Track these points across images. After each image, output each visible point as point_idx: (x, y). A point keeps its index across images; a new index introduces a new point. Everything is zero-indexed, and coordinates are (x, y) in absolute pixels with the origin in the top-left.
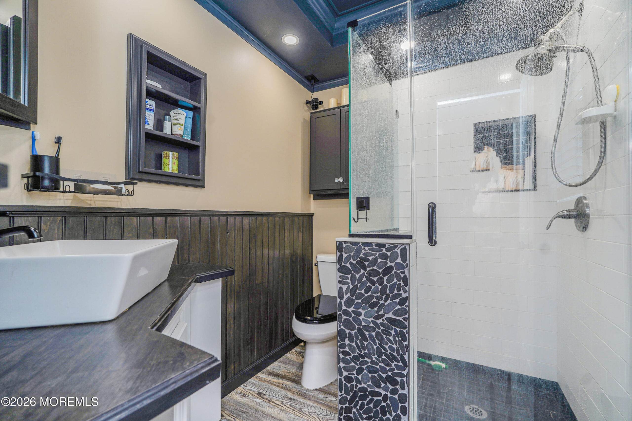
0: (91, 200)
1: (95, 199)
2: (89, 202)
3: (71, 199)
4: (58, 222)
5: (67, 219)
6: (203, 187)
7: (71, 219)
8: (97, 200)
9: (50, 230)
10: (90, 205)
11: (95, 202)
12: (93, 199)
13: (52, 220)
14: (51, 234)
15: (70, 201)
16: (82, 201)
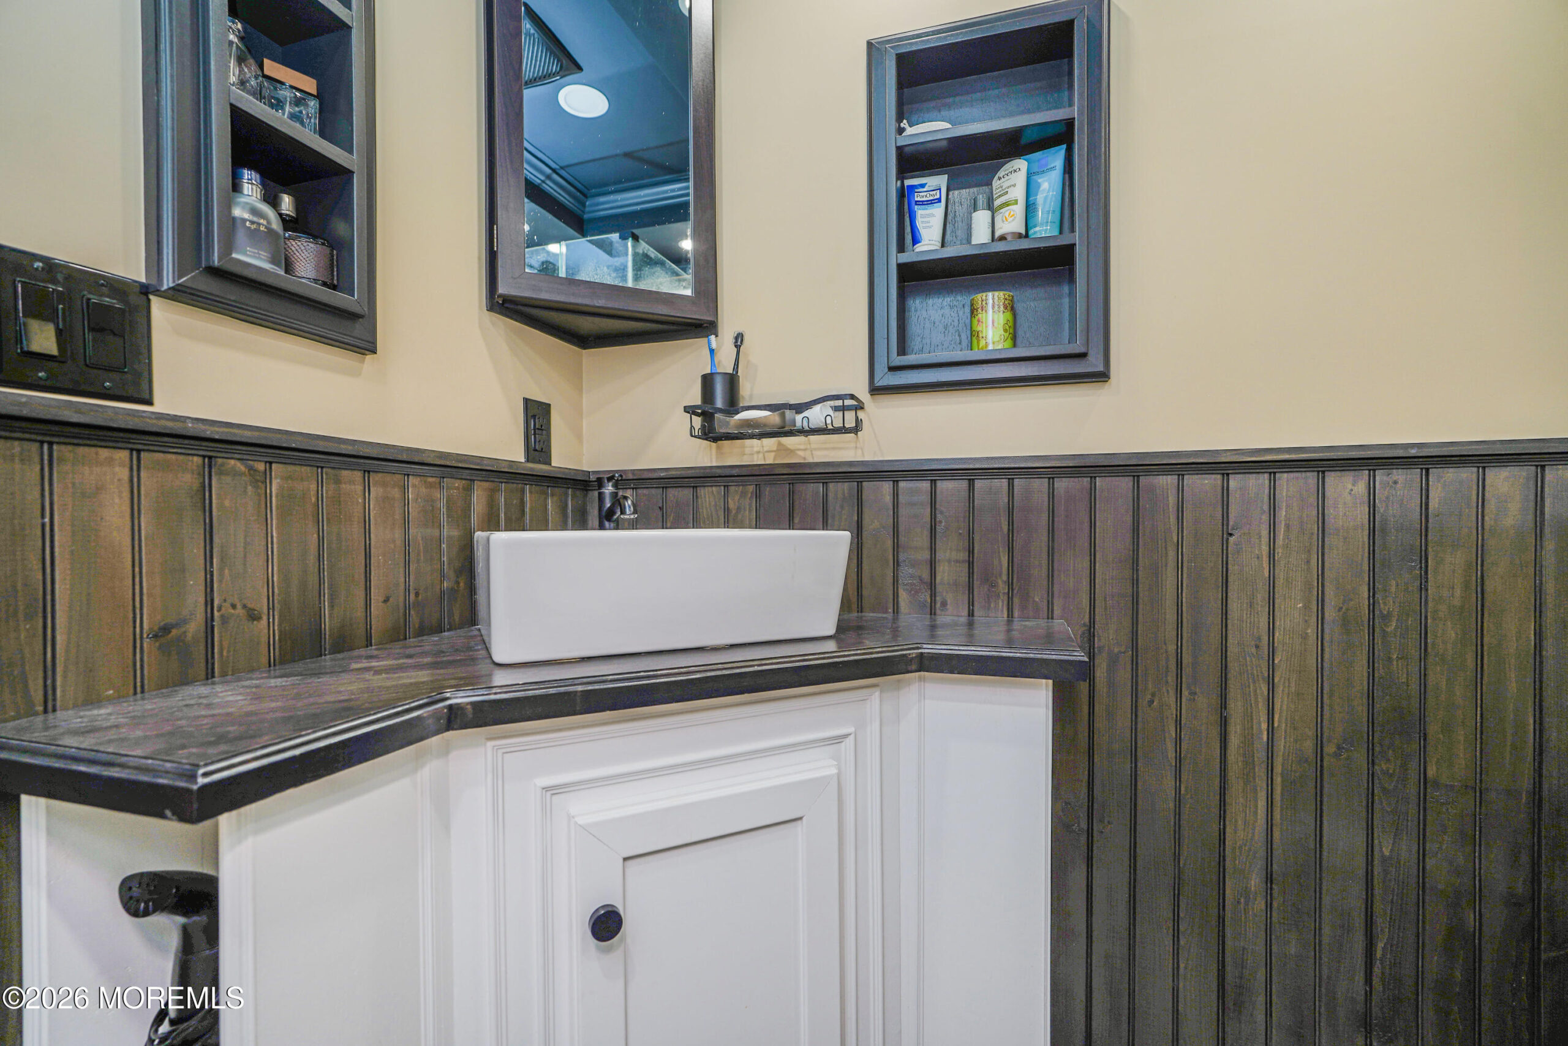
0: (805, 450)
1: (813, 446)
2: (801, 453)
3: (774, 451)
4: (750, 495)
5: (762, 489)
6: (1102, 376)
7: (768, 489)
8: (815, 449)
9: (739, 509)
10: (805, 459)
11: (813, 452)
12: (808, 447)
13: (742, 492)
14: (740, 516)
15: (773, 454)
16: (791, 452)
